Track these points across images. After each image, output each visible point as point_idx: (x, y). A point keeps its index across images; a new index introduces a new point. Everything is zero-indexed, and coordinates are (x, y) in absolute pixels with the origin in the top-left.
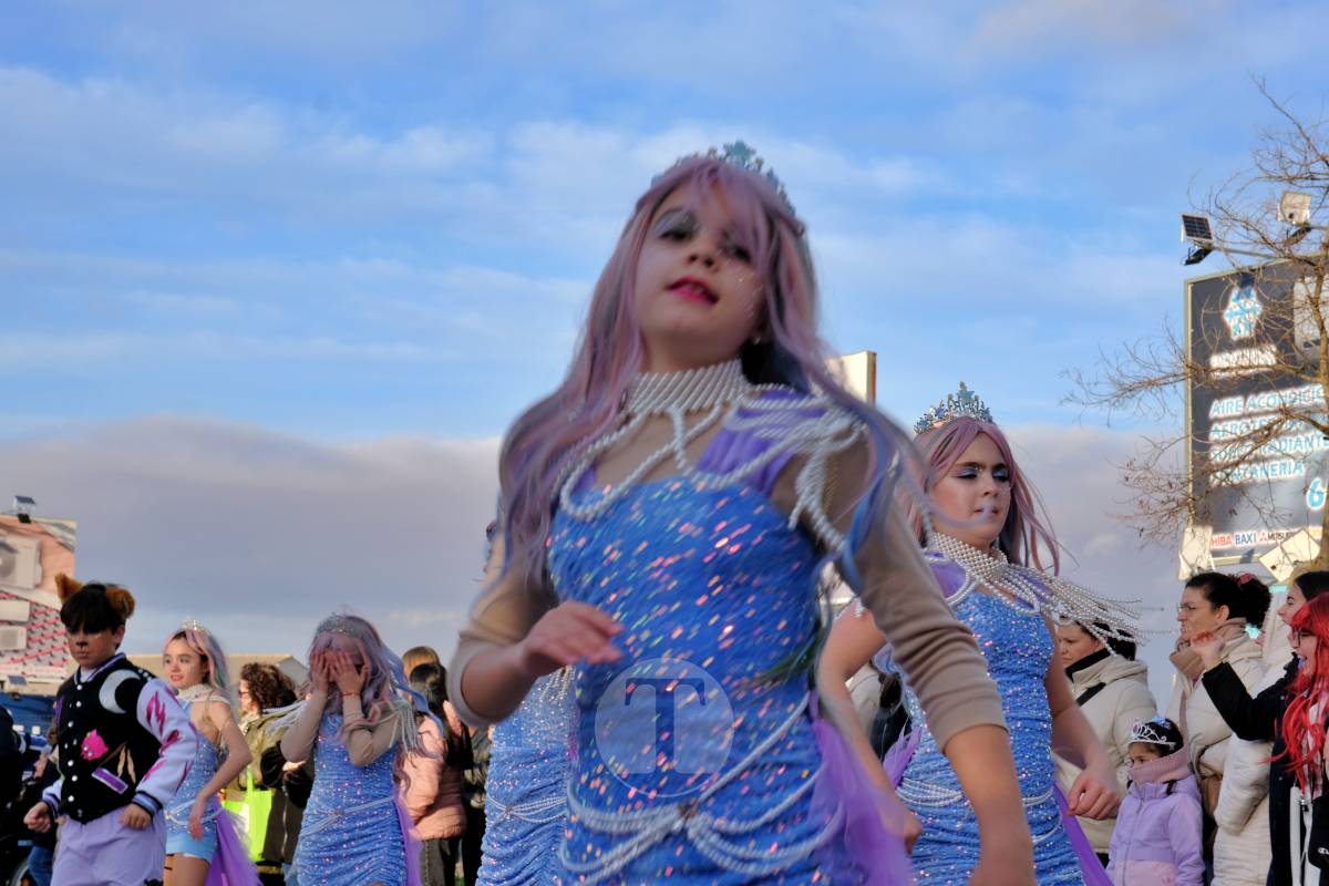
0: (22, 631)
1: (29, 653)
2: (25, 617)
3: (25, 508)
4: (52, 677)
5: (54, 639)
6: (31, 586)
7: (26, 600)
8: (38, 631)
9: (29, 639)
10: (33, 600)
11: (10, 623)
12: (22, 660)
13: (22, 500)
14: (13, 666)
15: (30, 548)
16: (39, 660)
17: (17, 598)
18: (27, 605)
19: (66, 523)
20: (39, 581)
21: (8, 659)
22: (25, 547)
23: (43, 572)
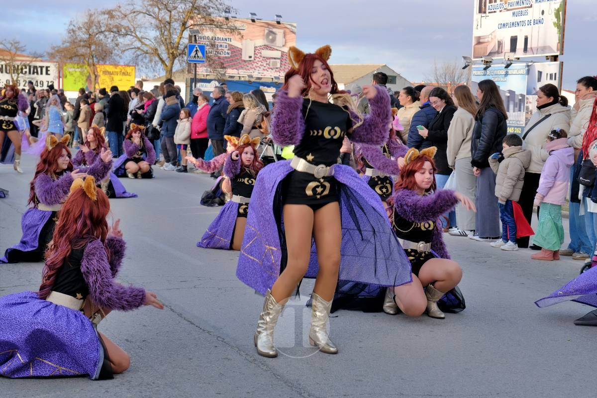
0: (279, 61)
2: (280, 57)
3: (279, 19)
6: (282, 46)
7: (280, 51)
8: (284, 61)
9: (281, 64)
10: (283, 50)
11: (275, 58)
12: (279, 71)
13: (278, 16)
14: (276, 73)
15: (281, 32)
18: (280, 52)
19: (293, 24)
20: (284, 44)
21: (274, 70)
22: (279, 32)
23: (286, 41)
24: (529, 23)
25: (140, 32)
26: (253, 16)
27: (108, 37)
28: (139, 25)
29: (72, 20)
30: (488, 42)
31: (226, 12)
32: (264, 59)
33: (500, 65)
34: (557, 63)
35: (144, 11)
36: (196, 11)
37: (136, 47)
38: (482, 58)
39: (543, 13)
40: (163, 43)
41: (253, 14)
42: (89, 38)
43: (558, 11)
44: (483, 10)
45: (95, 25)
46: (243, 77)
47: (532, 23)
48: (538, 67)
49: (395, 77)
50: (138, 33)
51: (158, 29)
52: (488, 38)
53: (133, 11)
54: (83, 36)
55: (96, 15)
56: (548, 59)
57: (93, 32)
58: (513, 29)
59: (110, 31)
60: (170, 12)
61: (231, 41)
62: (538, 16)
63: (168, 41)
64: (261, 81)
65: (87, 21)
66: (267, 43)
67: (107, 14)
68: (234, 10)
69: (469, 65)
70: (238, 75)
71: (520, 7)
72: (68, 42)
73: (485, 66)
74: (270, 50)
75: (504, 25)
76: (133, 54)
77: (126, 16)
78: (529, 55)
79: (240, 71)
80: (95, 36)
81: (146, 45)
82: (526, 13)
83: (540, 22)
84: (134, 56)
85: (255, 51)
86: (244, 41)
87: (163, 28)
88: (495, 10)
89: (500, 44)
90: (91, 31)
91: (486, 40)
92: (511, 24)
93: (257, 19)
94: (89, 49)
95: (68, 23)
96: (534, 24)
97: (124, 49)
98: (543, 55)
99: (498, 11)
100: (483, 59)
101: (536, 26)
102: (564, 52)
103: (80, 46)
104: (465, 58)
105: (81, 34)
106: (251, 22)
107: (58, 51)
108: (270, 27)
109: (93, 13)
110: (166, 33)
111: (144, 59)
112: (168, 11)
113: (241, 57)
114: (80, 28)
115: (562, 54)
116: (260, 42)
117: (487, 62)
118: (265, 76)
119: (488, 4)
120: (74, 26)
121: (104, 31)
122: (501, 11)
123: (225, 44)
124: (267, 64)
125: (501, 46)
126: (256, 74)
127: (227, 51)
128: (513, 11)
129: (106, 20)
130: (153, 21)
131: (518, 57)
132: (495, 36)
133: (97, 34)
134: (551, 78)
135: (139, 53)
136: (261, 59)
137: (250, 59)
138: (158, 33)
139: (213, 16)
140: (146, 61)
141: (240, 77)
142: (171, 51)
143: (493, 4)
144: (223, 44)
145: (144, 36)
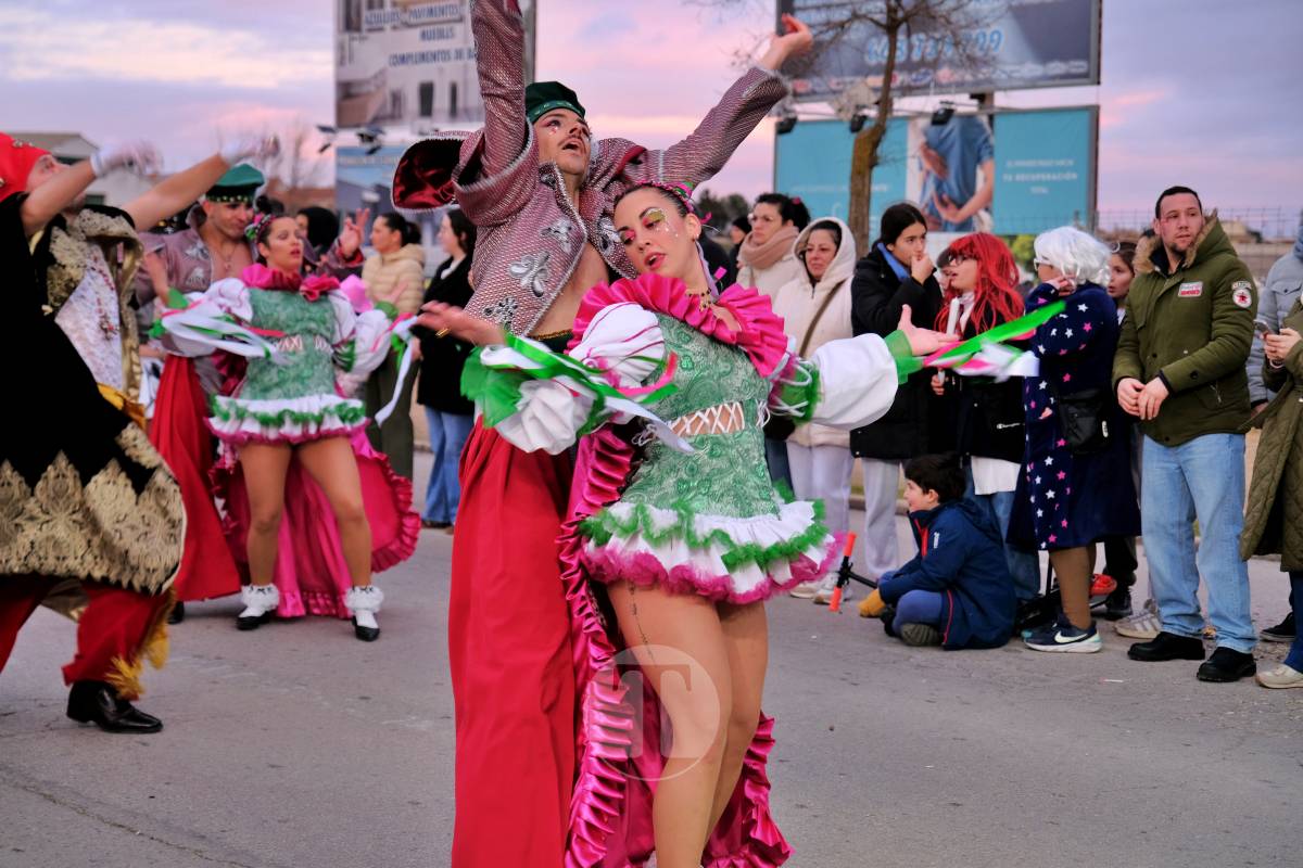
30: (369, 94)
38: (357, 126)
44: (354, 24)
47: (465, 56)
52: (370, 84)
58: (422, 66)
69: (330, 145)
71: (434, 19)
73: (368, 146)
75: (403, 59)
78: (461, 123)
82: (451, 34)
88: (379, 25)
89: (397, 98)
91: (364, 89)
92: (418, 56)
99: (387, 27)
100: (363, 130)
104: (324, 129)
119: (365, 13)
122: (395, 28)
125: (399, 102)
128: (423, 28)
132: (384, 83)
143: (376, 11)
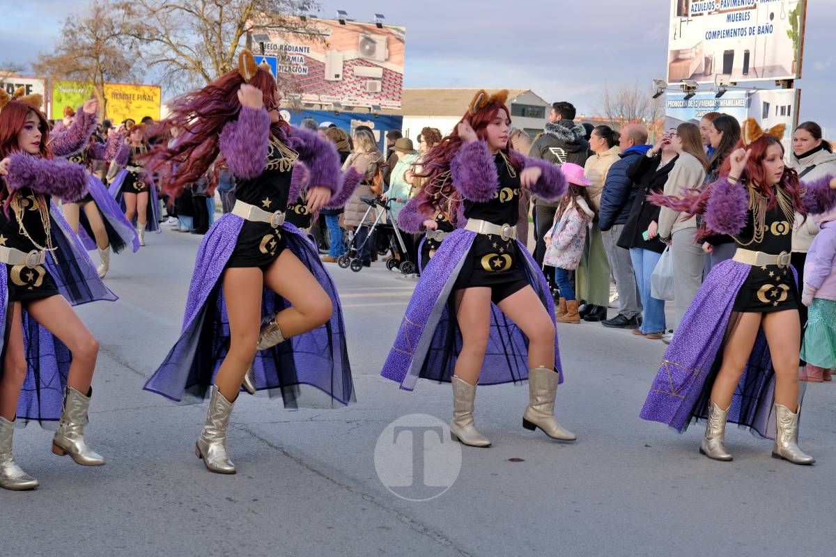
0: (379, 82)
1: (383, 94)
2: (381, 77)
3: (380, 21)
4: (393, 106)
5: (395, 87)
6: (383, 60)
7: (381, 67)
8: (385, 85)
9: (383, 87)
10: (385, 67)
11: (373, 79)
12: (379, 97)
13: (378, 16)
14: (375, 100)
15: (382, 40)
16: (387, 97)
17: (377, 66)
18: (382, 69)
19: (400, 28)
20: (387, 57)
21: (372, 96)
22: (380, 40)
23: (389, 52)
24: (752, 31)
25: (175, 36)
26: (343, 15)
27: (123, 42)
28: (173, 26)
29: (71, 16)
30: (691, 58)
31: (302, 8)
32: (356, 79)
33: (708, 93)
34: (793, 90)
35: (182, 6)
36: (259, 7)
37: (169, 59)
38: (681, 81)
39: (772, 16)
40: (210, 53)
41: (341, 12)
42: (96, 44)
43: (794, 14)
44: (684, 12)
45: (105, 25)
46: (327, 105)
47: (756, 32)
48: (763, 96)
49: (544, 108)
50: (171, 38)
51: (203, 32)
52: (691, 52)
53: (165, 5)
54: (87, 41)
55: (106, 9)
56: (779, 85)
57: (102, 35)
58: (727, 39)
59: (127, 33)
60: (221, 7)
61: (308, 52)
62: (764, 21)
63: (217, 50)
64: (352, 112)
65: (92, 18)
66: (361, 56)
67: (123, 8)
68: (316, 6)
69: (662, 92)
70: (319, 103)
71: (738, 7)
72: (64, 50)
73: (685, 94)
74: (366, 65)
75: (714, 34)
76: (165, 69)
77: (154, 12)
78: (750, 79)
79: (322, 96)
80: (105, 40)
81: (184, 55)
82: (747, 18)
83: (768, 29)
84: (167, 72)
85: (344, 68)
86: (328, 52)
87: (209, 31)
88: (701, 12)
89: (708, 61)
90: (99, 34)
91: (687, 56)
92: (725, 32)
93: (347, 20)
94: (95, 61)
95: (64, 21)
96: (759, 34)
97: (151, 62)
98: (771, 79)
99: (705, 13)
100: (684, 83)
101: (762, 35)
102: (803, 75)
103: (82, 55)
104: (658, 82)
105: (83, 37)
106: (338, 24)
107: (49, 63)
108: (366, 32)
109: (101, 7)
110: (214, 38)
111: (181, 77)
112: (218, 5)
113: (324, 76)
114: (82, 29)
115: (800, 78)
116: (352, 54)
117: (689, 88)
118: (358, 104)
120: (73, 25)
121: (119, 34)
122: (709, 13)
123: (300, 57)
124: (361, 87)
125: (710, 64)
126: (345, 102)
127: (302, 67)
128: (729, 13)
129: (121, 16)
130: (196, 21)
131: (734, 81)
132: (701, 51)
133: (108, 38)
134: (783, 113)
135: (173, 67)
136: (354, 78)
137: (337, 79)
138: (202, 38)
139: (284, 14)
140: (185, 79)
141: (321, 105)
142: (221, 66)
144: (297, 56)
145: (182, 42)
